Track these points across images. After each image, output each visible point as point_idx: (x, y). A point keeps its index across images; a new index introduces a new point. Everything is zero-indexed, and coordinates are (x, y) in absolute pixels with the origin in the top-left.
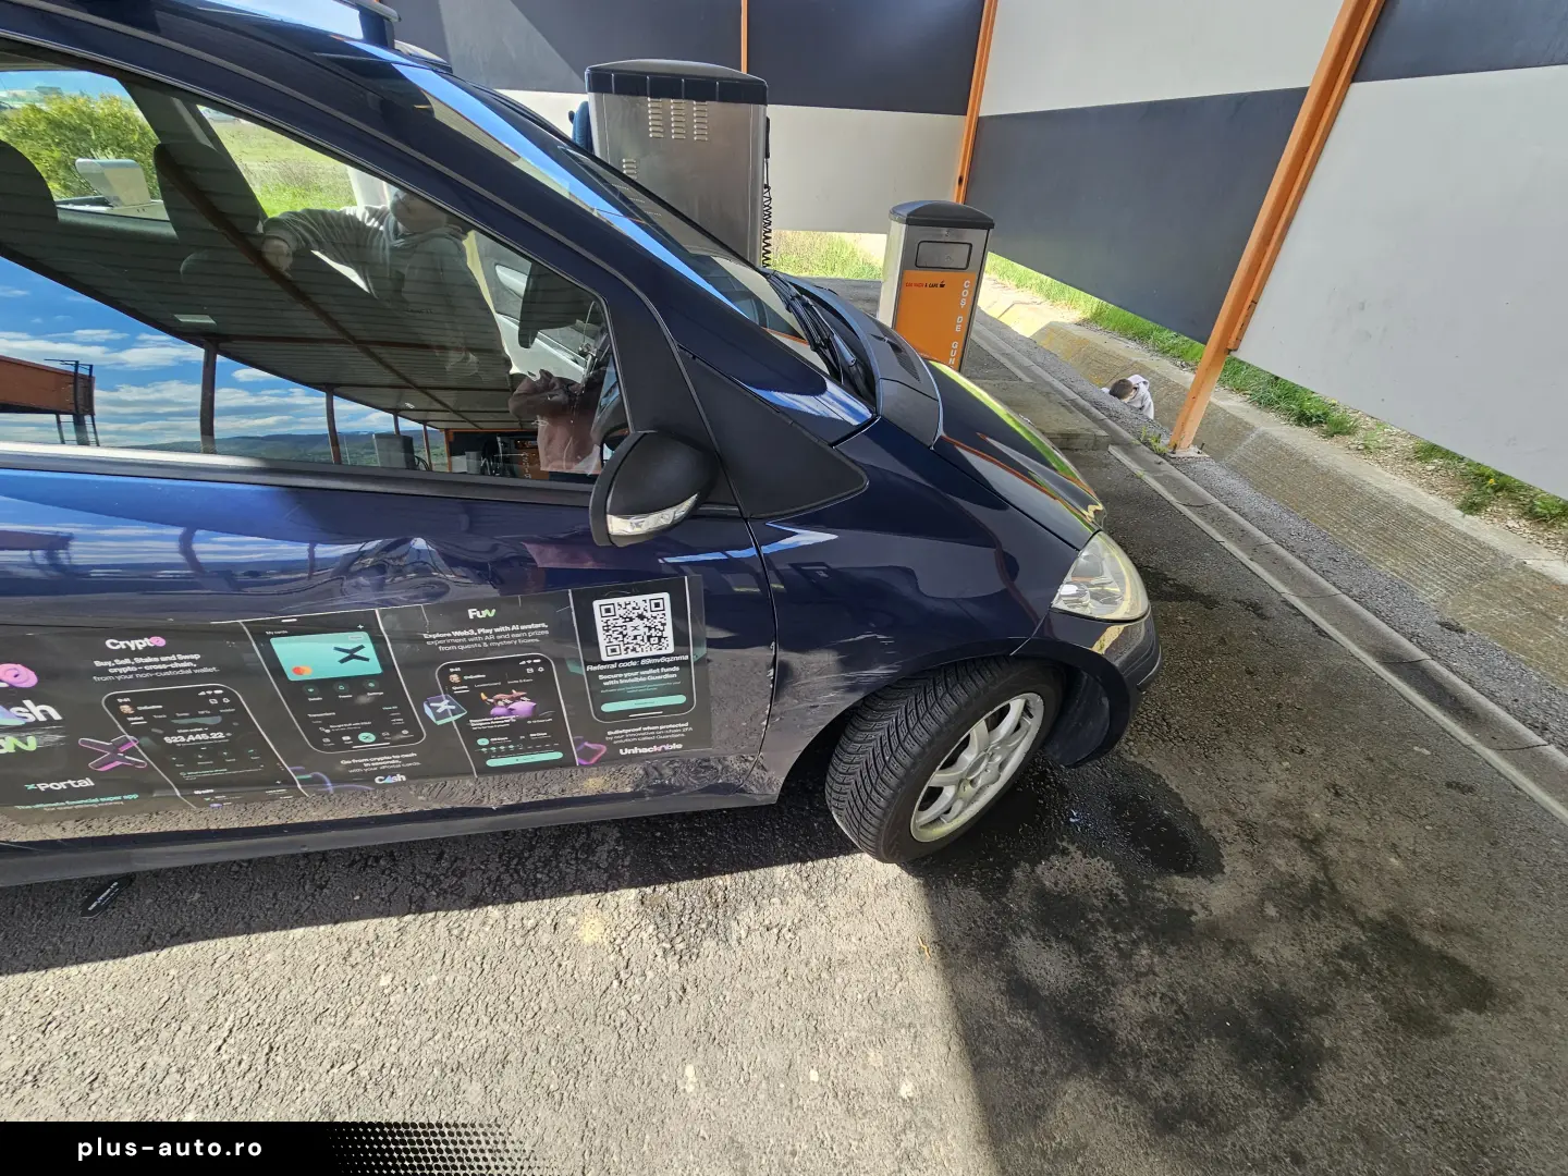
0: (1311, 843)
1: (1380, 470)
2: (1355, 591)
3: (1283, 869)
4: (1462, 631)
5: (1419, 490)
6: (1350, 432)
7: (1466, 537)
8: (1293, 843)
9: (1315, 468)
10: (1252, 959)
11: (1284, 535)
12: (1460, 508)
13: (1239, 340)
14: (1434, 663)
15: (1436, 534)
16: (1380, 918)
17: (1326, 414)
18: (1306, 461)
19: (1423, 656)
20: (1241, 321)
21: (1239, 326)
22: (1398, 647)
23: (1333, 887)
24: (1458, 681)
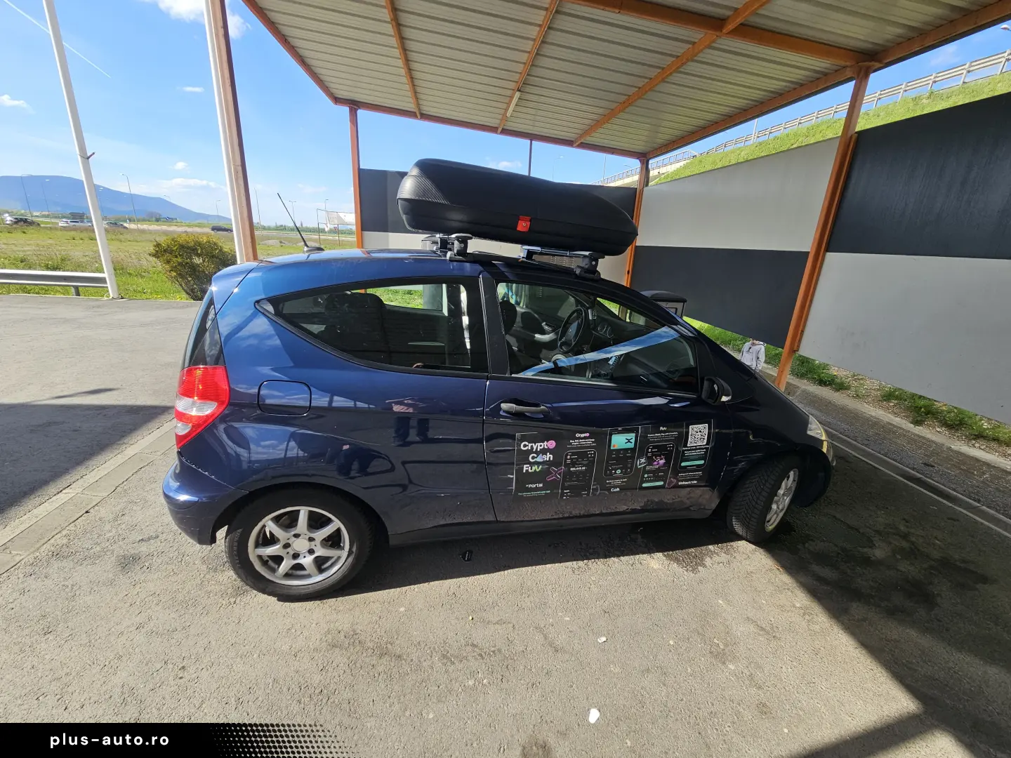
0: (905, 537)
1: (867, 406)
2: (882, 452)
3: (897, 544)
4: (933, 466)
5: (890, 415)
6: (848, 388)
7: (918, 436)
8: (897, 537)
9: (836, 406)
10: (898, 570)
11: (842, 431)
12: (912, 423)
13: (799, 346)
14: (928, 479)
15: (905, 436)
16: (939, 558)
17: (833, 380)
18: (830, 402)
19: (921, 476)
20: (798, 338)
21: (797, 341)
22: (909, 473)
23: (918, 550)
24: (940, 485)
